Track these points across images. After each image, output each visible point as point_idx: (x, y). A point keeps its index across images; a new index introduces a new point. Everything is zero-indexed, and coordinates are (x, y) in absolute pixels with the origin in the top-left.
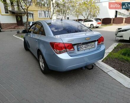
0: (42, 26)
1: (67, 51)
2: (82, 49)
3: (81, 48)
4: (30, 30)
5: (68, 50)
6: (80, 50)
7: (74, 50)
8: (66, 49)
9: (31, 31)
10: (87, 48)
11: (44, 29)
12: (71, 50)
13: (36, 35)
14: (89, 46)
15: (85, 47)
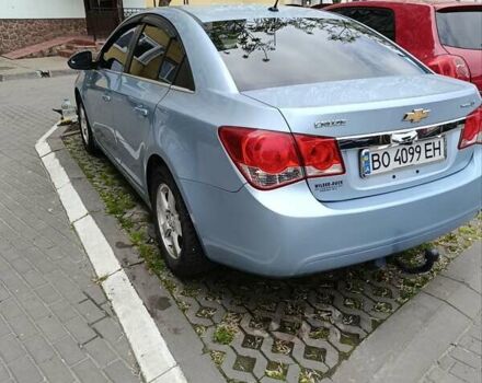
0: (175, 39)
1: (306, 178)
2: (382, 169)
3: (376, 164)
4: (107, 56)
5: (311, 171)
6: (373, 172)
7: (344, 172)
8: (303, 165)
9: (112, 60)
10: (408, 163)
11: (185, 56)
12: (328, 171)
13: (142, 81)
14: (416, 155)
15: (395, 160)
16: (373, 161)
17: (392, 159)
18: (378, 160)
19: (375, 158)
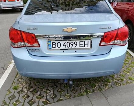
1: (26, 46)
2: (57, 48)
6: (52, 49)
7: (39, 47)
8: (24, 42)
10: (70, 48)
14: (74, 45)
15: (64, 46)
16: (53, 45)
17: (62, 45)
18: (55, 45)
19: (54, 44)
